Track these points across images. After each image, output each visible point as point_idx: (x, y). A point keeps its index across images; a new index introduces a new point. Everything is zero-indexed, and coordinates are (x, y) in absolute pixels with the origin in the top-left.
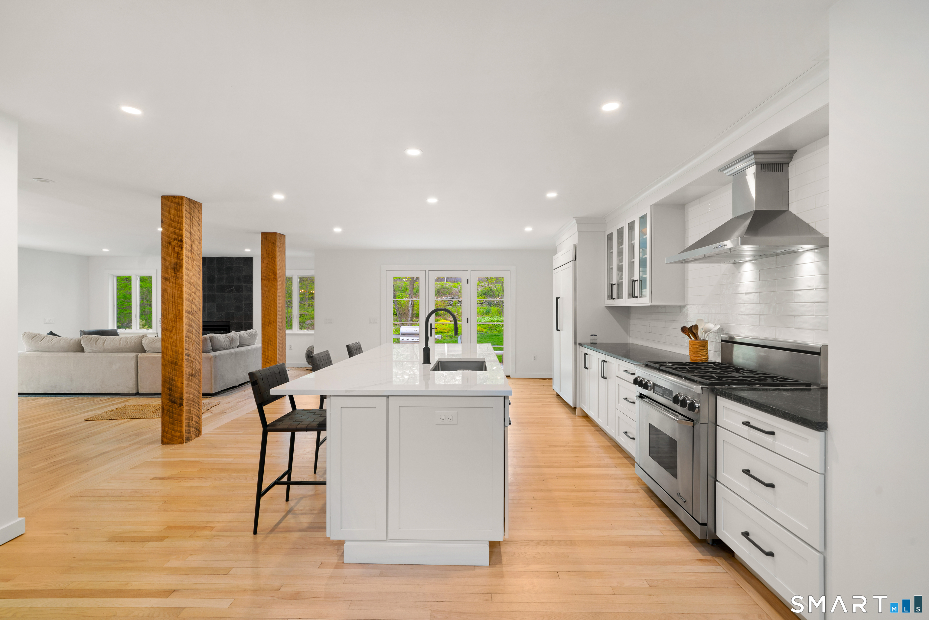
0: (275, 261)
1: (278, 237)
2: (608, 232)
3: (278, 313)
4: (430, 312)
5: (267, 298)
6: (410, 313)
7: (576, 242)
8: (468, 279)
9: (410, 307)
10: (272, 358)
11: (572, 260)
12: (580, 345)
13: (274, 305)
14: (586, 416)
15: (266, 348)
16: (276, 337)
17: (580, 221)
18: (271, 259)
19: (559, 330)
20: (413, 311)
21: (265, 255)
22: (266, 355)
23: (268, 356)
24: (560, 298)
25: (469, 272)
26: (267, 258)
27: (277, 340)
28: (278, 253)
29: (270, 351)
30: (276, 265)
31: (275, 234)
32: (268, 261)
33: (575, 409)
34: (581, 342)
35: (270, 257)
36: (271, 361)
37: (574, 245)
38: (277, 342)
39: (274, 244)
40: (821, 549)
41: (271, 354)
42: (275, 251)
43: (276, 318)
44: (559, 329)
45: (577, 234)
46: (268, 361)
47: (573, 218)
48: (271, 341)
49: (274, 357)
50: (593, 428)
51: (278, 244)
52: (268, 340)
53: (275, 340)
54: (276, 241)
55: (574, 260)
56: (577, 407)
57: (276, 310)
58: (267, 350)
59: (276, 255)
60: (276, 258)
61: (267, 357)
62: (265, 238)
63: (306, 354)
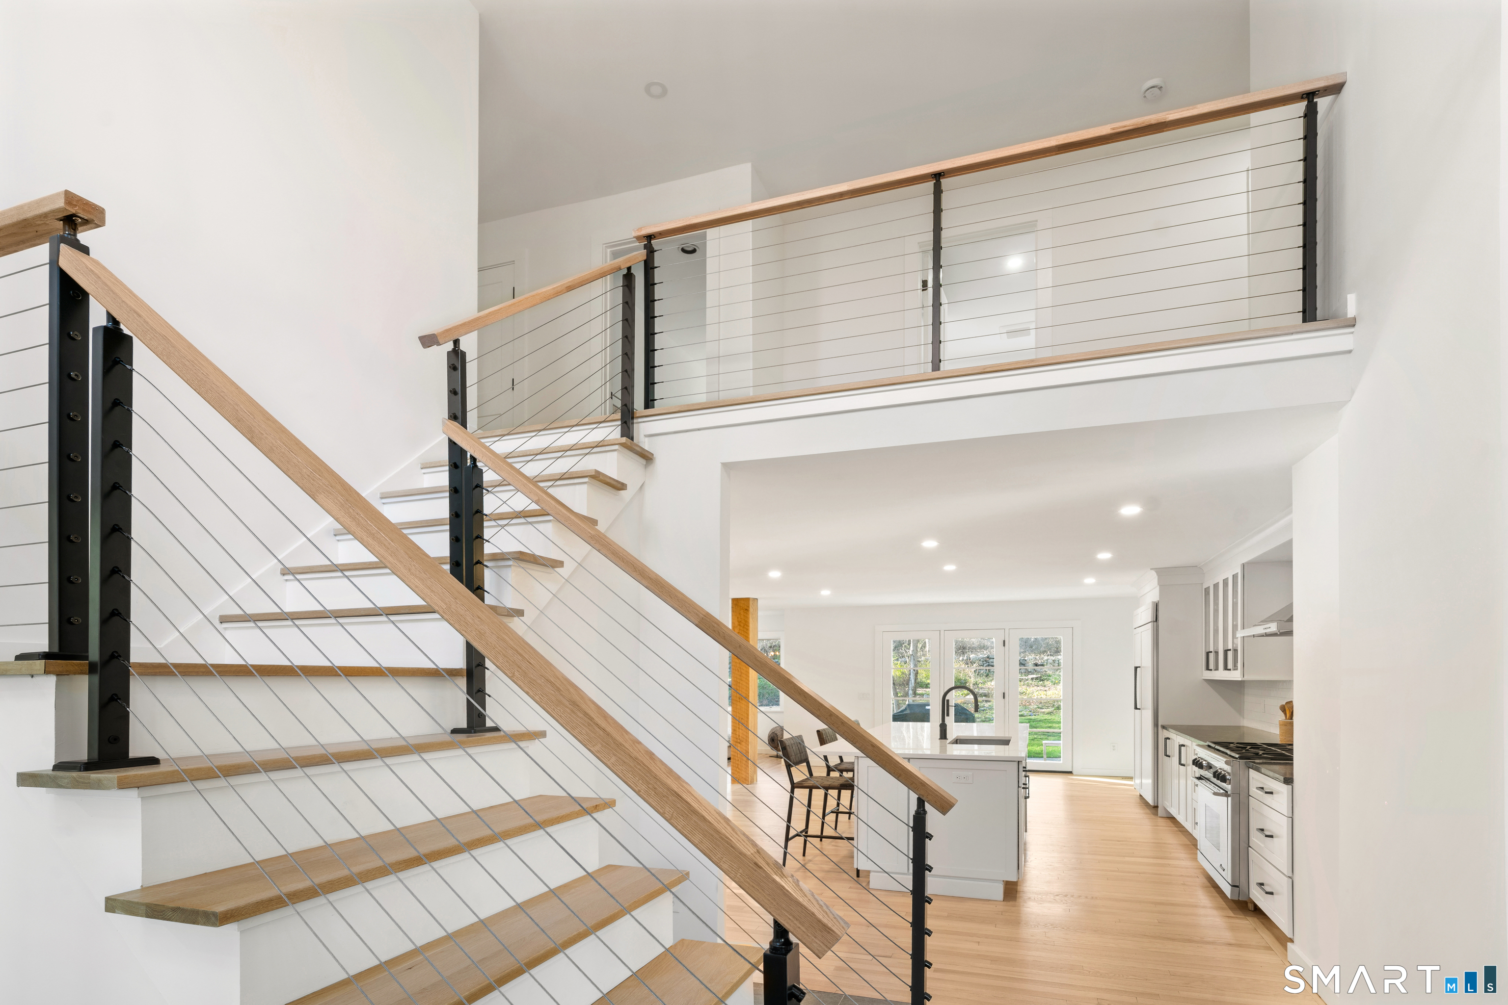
0: (748, 630)
1: (751, 602)
2: (1205, 586)
3: (750, 688)
4: (946, 690)
5: (738, 671)
6: (911, 683)
7: (1156, 599)
8: (1004, 641)
9: (912, 674)
10: (743, 738)
11: (1150, 621)
12: (1164, 727)
13: (746, 679)
14: (1172, 819)
15: (736, 727)
16: (748, 715)
17: (1163, 573)
18: (743, 627)
19: (1139, 709)
20: (916, 679)
21: (737, 623)
22: (736, 734)
23: (739, 736)
24: (1140, 667)
25: (1007, 631)
26: (739, 626)
27: (750, 718)
28: (751, 620)
29: (741, 731)
30: (748, 634)
31: (748, 599)
32: (740, 629)
33: (1156, 807)
34: (1164, 724)
35: (742, 625)
36: (742, 741)
37: (1154, 602)
38: (750, 719)
39: (747, 610)
40: (1291, 875)
41: (742, 733)
42: (748, 618)
43: (749, 693)
44: (1138, 707)
45: (1158, 588)
46: (739, 741)
47: (1151, 569)
48: (742, 719)
49: (746, 736)
50: (1176, 828)
51: (751, 610)
52: (739, 717)
53: (748, 718)
54: (749, 607)
55: (1154, 622)
56: (1159, 805)
57: (749, 684)
58: (737, 729)
59: (749, 623)
60: (749, 626)
61: (737, 736)
62: (736, 605)
63: (769, 737)
